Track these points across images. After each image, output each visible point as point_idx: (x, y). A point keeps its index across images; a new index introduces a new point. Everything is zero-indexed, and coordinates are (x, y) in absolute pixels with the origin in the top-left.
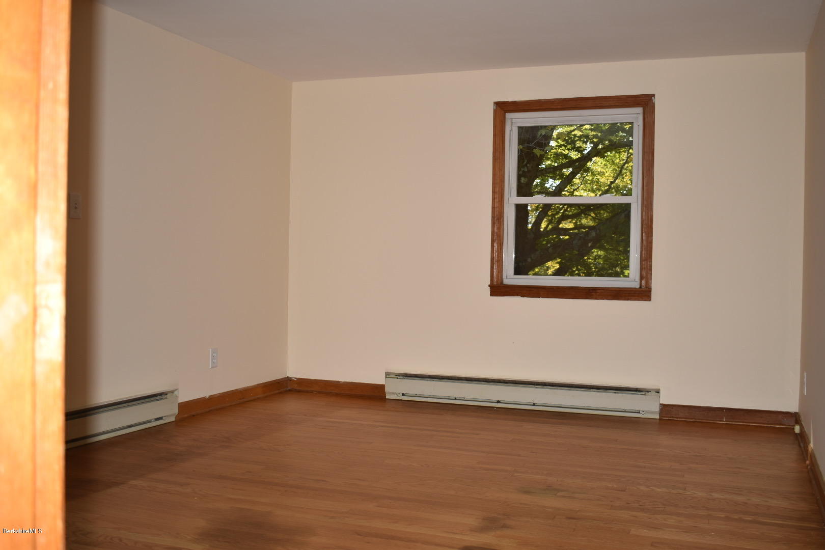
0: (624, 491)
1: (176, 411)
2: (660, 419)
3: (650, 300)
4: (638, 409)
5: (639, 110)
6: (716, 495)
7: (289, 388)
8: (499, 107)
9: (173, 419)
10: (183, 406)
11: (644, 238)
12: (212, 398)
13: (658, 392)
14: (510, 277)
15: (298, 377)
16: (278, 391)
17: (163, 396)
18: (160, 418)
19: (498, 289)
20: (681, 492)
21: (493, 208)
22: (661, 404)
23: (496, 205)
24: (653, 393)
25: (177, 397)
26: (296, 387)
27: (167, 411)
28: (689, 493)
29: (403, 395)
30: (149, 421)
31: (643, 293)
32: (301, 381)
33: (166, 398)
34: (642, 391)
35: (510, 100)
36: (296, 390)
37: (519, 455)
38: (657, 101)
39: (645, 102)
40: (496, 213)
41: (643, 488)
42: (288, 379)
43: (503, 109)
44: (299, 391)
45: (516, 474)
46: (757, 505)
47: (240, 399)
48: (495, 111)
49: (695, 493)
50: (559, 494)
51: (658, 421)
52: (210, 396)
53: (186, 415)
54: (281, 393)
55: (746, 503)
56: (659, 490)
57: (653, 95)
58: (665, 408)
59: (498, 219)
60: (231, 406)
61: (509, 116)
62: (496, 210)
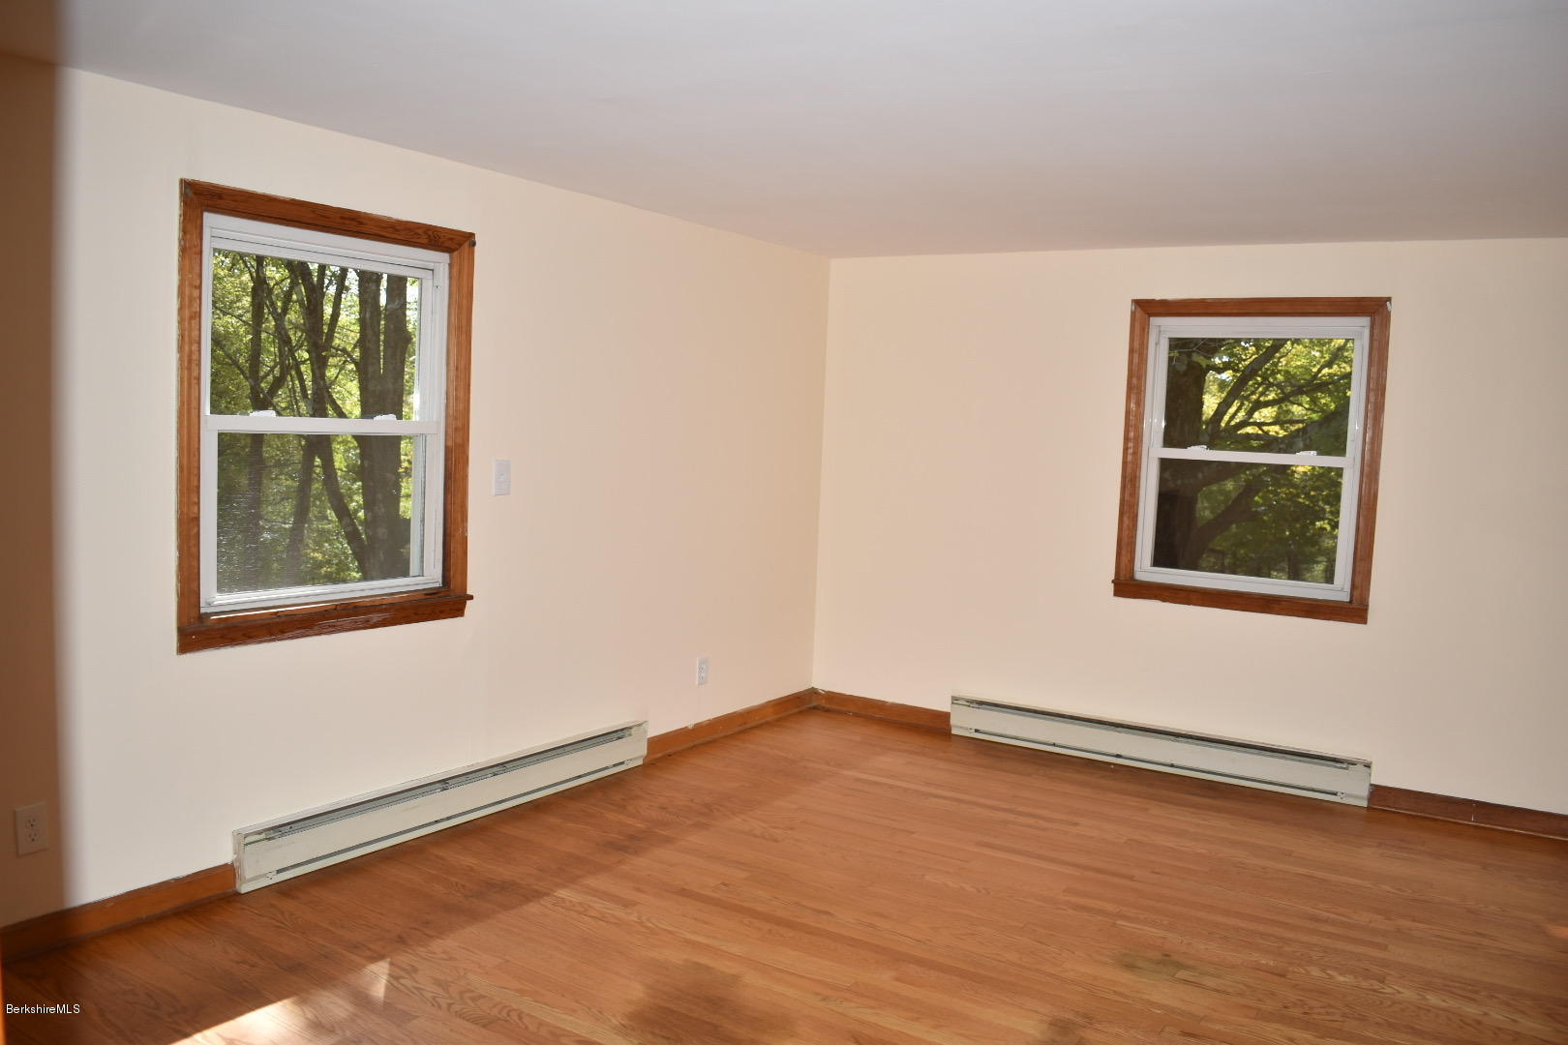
0: (1283, 976)
1: (644, 751)
2: (1368, 808)
3: (1366, 623)
4: (1334, 790)
5: (1365, 321)
6: (1433, 999)
7: (814, 704)
8: (1140, 306)
9: (640, 762)
10: (655, 743)
11: (1361, 525)
12: (698, 727)
13: (1368, 766)
14: (1145, 569)
15: (827, 689)
16: (797, 710)
17: (626, 733)
18: (622, 763)
19: (1127, 586)
20: (1377, 985)
21: (1125, 463)
22: (1371, 785)
23: (1130, 458)
24: (1360, 767)
25: (645, 732)
26: (823, 703)
27: (631, 753)
28: (1389, 990)
29: (976, 731)
30: (607, 768)
31: (1354, 610)
32: (832, 696)
33: (630, 735)
34: (1342, 763)
35: (1158, 297)
36: (823, 707)
37: (1131, 878)
38: (1394, 308)
39: (1374, 309)
40: (1129, 470)
41: (1315, 972)
42: (813, 692)
43: (1147, 309)
44: (828, 711)
45: (1118, 922)
46: (1499, 1029)
47: (740, 725)
48: (1133, 314)
49: (1399, 992)
50: (1182, 974)
51: (1364, 811)
52: (695, 725)
53: (659, 755)
54: (801, 712)
55: (1479, 1023)
56: (1342, 979)
57: (1389, 299)
58: (1378, 792)
59: (1131, 480)
60: (726, 737)
61: (1155, 321)
62: (1129, 466)
